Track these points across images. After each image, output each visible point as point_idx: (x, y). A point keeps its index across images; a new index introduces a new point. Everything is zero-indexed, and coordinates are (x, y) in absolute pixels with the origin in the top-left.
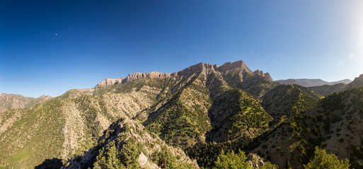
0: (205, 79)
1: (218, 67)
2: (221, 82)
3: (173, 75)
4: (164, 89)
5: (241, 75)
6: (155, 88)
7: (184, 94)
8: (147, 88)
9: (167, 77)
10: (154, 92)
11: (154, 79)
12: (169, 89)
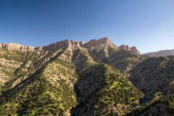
0: (72, 54)
1: (83, 43)
2: (87, 57)
3: (37, 49)
4: (25, 63)
5: (106, 51)
6: (13, 61)
7: (48, 68)
8: (2, 61)
9: (30, 50)
10: (12, 66)
11: (13, 51)
12: (32, 63)
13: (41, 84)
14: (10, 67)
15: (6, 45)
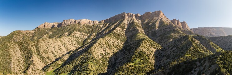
0: (126, 27)
3: (100, 22)
4: (91, 35)
5: (157, 24)
6: (83, 34)
7: (98, 43)
8: (77, 34)
9: (95, 24)
10: (83, 37)
11: (84, 25)
12: (96, 35)
13: (87, 56)
14: (81, 38)
15: (80, 21)
